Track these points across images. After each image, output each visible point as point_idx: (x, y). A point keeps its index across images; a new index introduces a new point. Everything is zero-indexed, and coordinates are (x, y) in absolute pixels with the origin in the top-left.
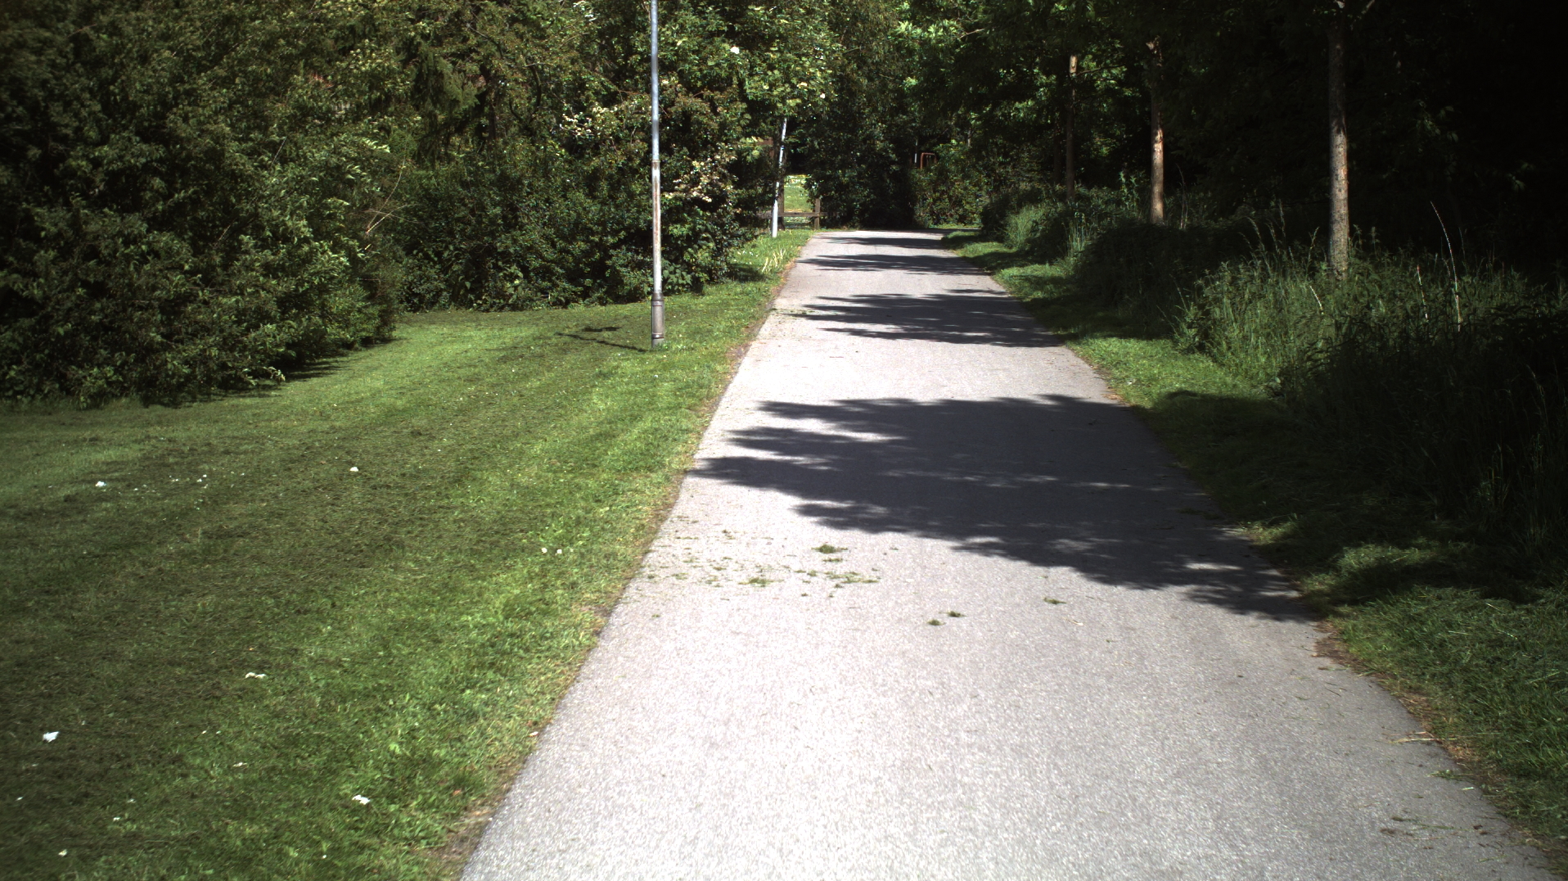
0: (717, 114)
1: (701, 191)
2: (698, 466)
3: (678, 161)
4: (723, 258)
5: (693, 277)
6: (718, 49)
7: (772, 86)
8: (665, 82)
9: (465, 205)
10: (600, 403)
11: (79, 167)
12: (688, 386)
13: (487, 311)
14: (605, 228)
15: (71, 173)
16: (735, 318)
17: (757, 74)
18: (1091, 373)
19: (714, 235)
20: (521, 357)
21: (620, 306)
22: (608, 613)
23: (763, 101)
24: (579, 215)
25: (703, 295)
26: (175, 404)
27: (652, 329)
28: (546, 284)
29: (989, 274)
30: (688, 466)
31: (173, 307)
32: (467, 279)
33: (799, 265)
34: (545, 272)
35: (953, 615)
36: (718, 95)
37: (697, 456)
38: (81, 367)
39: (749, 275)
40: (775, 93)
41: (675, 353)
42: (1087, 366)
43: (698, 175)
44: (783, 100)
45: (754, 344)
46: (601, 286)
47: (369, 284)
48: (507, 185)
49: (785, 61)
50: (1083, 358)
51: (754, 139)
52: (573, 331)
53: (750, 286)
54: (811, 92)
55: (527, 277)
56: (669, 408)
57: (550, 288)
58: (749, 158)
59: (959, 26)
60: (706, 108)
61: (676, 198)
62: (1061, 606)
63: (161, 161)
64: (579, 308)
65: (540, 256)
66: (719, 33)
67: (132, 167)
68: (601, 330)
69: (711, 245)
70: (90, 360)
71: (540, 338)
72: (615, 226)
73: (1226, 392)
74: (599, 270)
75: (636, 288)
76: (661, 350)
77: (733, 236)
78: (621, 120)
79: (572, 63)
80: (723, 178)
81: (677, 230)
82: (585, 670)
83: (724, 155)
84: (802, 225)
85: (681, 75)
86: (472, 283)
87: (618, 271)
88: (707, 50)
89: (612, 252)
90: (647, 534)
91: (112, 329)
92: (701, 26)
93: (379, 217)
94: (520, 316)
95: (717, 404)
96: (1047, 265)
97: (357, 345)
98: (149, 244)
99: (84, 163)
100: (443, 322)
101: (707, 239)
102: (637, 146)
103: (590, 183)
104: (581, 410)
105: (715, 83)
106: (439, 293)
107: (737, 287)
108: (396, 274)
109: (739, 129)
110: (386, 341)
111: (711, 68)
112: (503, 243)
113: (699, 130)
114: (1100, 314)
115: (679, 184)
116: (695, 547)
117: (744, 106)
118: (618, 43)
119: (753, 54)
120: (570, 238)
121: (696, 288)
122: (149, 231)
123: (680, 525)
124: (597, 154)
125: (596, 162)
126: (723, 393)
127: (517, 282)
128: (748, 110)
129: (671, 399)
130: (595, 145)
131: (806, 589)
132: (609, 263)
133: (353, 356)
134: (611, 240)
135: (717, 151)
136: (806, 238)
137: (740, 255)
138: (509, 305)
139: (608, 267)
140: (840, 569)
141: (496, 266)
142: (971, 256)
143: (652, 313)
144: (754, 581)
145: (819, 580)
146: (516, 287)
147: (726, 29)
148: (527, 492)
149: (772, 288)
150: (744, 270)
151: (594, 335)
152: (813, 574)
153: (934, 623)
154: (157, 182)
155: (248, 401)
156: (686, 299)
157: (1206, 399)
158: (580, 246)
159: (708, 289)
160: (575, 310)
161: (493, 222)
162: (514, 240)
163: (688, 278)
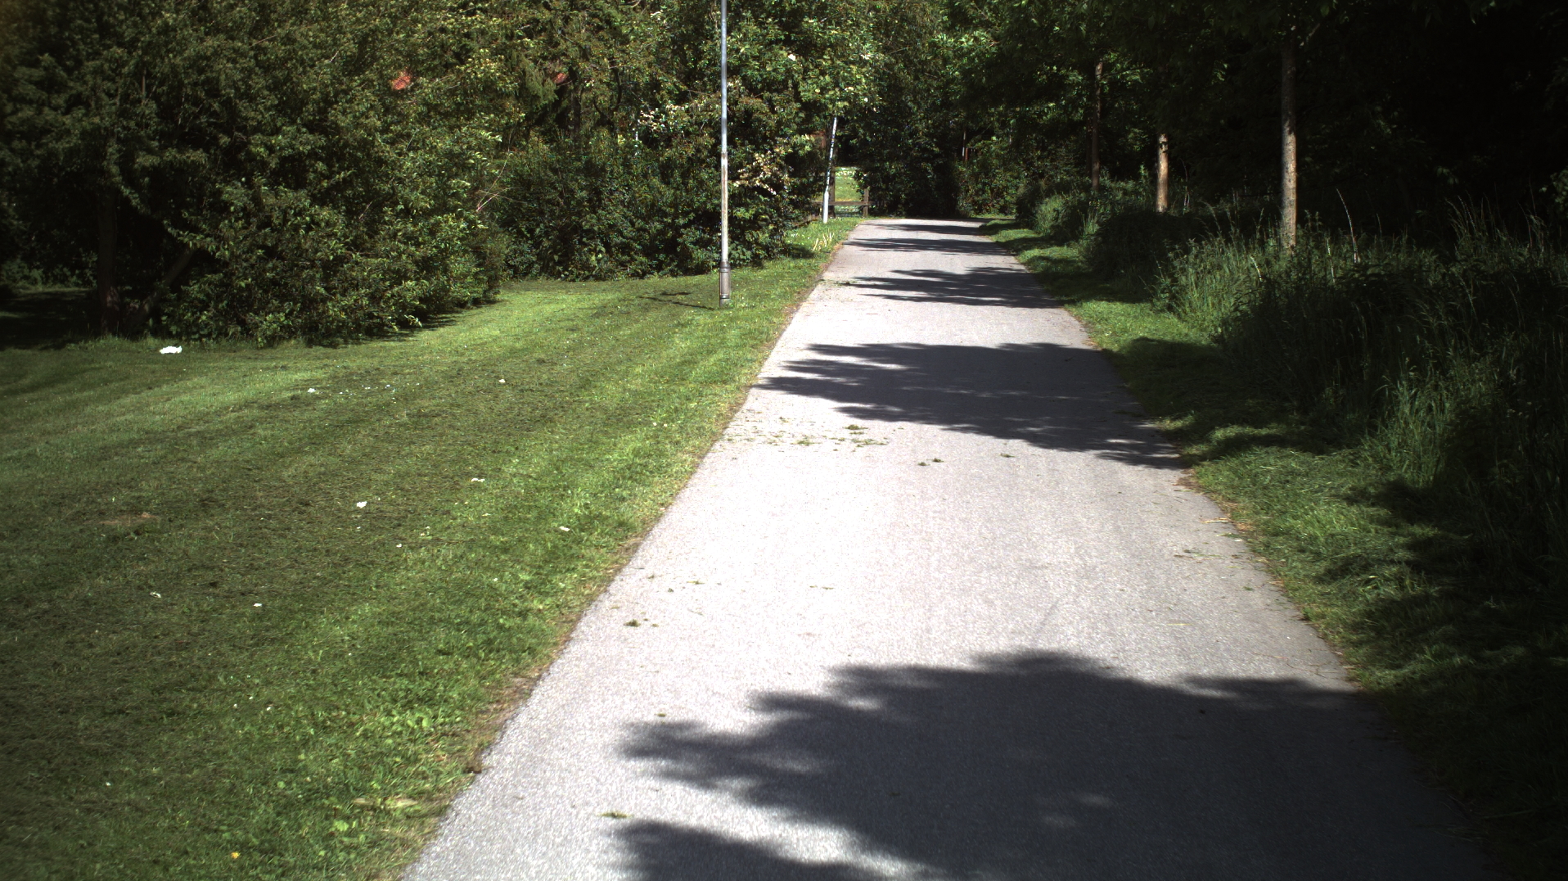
0: (774, 112)
1: (762, 181)
2: (760, 382)
3: (743, 152)
4: (779, 238)
5: (753, 254)
6: (776, 55)
7: (824, 90)
8: (731, 85)
9: (555, 188)
10: (681, 344)
11: (259, 153)
12: (750, 332)
13: (574, 281)
14: (677, 210)
15: (251, 157)
16: (789, 286)
17: (810, 78)
18: (1079, 327)
19: (771, 217)
20: (611, 313)
21: (688, 277)
22: (701, 457)
23: (815, 102)
24: (655, 198)
25: (762, 268)
26: (334, 346)
27: (721, 291)
28: (626, 258)
29: (1014, 255)
30: (754, 383)
31: (331, 268)
32: (555, 252)
33: (845, 246)
34: (625, 248)
35: (936, 461)
36: (776, 97)
37: (759, 376)
38: (257, 314)
39: (803, 253)
40: (827, 96)
41: (739, 310)
43: (759, 166)
44: (833, 101)
46: (672, 260)
47: (478, 252)
48: (593, 171)
49: (835, 67)
50: (1075, 316)
51: (807, 137)
52: (652, 295)
53: (802, 262)
54: (856, 95)
55: (608, 251)
56: (737, 346)
57: (629, 262)
58: (802, 152)
59: (989, 36)
60: (766, 108)
61: (740, 186)
62: (1012, 459)
63: (322, 148)
64: (654, 279)
65: (621, 234)
66: (777, 41)
67: (300, 154)
68: (675, 295)
69: (770, 226)
70: (263, 308)
71: (624, 300)
72: (686, 209)
73: (1178, 339)
74: (671, 247)
75: (703, 263)
76: (727, 307)
77: (788, 218)
78: (691, 116)
79: (650, 67)
80: (781, 168)
81: (741, 213)
82: (690, 482)
83: (782, 148)
84: (851, 214)
85: (744, 79)
86: (560, 256)
87: (688, 248)
88: (767, 57)
89: (682, 231)
90: (726, 420)
91: (280, 285)
92: (762, 35)
93: (487, 198)
94: (603, 285)
95: (774, 345)
96: (1065, 247)
97: (469, 305)
98: (311, 216)
99: (262, 150)
100: (537, 289)
101: (766, 221)
102: (706, 140)
103: (665, 171)
104: (668, 348)
105: (770, 85)
106: (531, 265)
107: (790, 263)
108: (502, 245)
109: (794, 126)
110: (491, 302)
111: (770, 72)
112: (589, 221)
113: (759, 126)
114: (1097, 285)
115: (742, 174)
116: (759, 426)
117: (799, 105)
118: (689, 48)
119: (807, 61)
120: (647, 218)
121: (756, 262)
122: (311, 205)
123: (749, 414)
124: (669, 145)
125: (668, 153)
126: (779, 338)
127: (600, 256)
128: (800, 110)
129: (738, 341)
130: (668, 138)
131: (837, 447)
132: (680, 240)
133: (465, 313)
134: (682, 221)
135: (775, 145)
136: (855, 224)
137: (792, 237)
138: (593, 276)
139: (679, 244)
140: (861, 438)
141: (581, 242)
142: (1003, 241)
143: (720, 281)
144: (801, 443)
145: (847, 443)
146: (599, 261)
147: (783, 37)
148: (635, 393)
149: (821, 264)
150: (797, 249)
151: (670, 297)
152: (843, 440)
153: (922, 464)
154: (320, 166)
155: (392, 344)
156: (745, 272)
157: (1161, 343)
158: (655, 226)
159: (766, 264)
160: (652, 280)
161: (580, 203)
162: (599, 219)
163: (748, 254)
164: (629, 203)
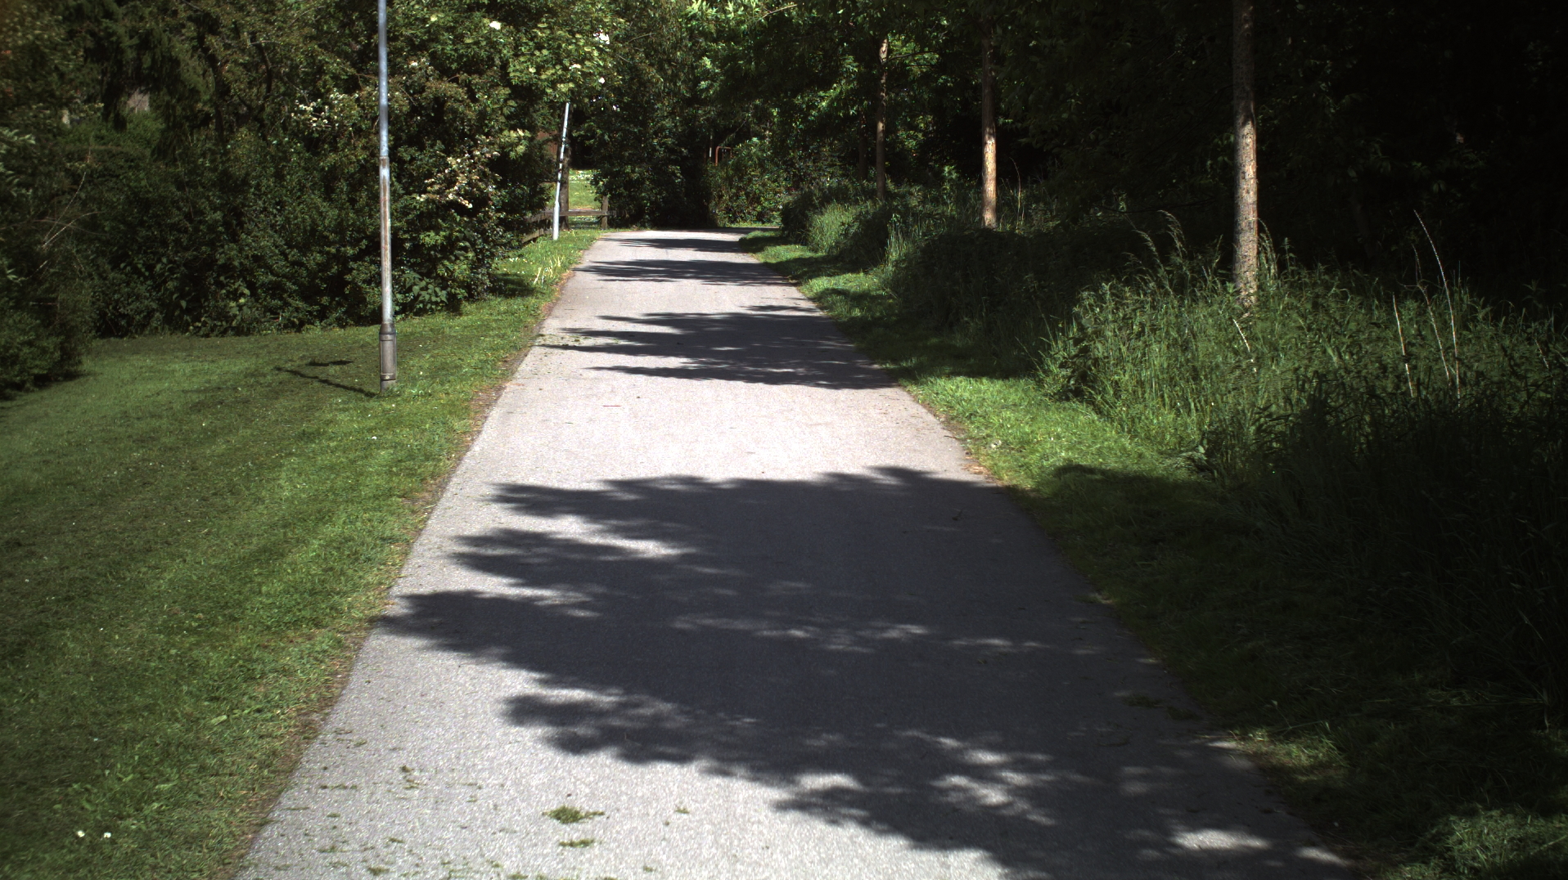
0: (475, 100)
1: (458, 194)
2: (397, 608)
3: (431, 157)
4: (484, 271)
5: (449, 294)
6: (476, 25)
7: (540, 68)
8: (415, 64)
9: (180, 209)
10: (287, 486)
12: (410, 456)
13: (207, 336)
14: (343, 238)
16: (492, 349)
17: (523, 54)
18: (939, 428)
19: (473, 244)
20: (221, 403)
23: (530, 85)
24: (313, 221)
25: (461, 315)
27: (381, 367)
28: (276, 302)
29: (794, 286)
30: (378, 612)
32: (181, 297)
33: (578, 273)
34: (276, 290)
36: (476, 79)
37: (395, 590)
39: (515, 288)
40: (543, 77)
41: (407, 401)
42: (930, 417)
43: (454, 173)
44: (553, 84)
45: (510, 386)
46: (340, 304)
48: (231, 185)
49: (554, 39)
50: (924, 405)
51: (521, 133)
52: (297, 365)
53: (517, 304)
54: (587, 76)
55: (254, 294)
56: (375, 497)
57: (281, 308)
58: (512, 154)
60: (462, 93)
61: (427, 201)
64: (315, 333)
65: (270, 269)
66: (477, 7)
68: (326, 365)
69: (471, 255)
71: (252, 375)
72: (355, 235)
73: (1133, 466)
74: (337, 285)
76: (392, 395)
77: (496, 244)
78: (363, 109)
79: (308, 43)
80: (484, 176)
81: (429, 238)
83: (485, 149)
84: (589, 225)
85: (434, 58)
86: (188, 302)
88: (464, 27)
89: (352, 264)
93: (58, 228)
94: (245, 343)
96: (862, 274)
101: (465, 249)
103: (327, 183)
105: (473, 65)
106: (150, 314)
107: (501, 305)
109: (502, 119)
111: (468, 46)
112: (228, 253)
113: (454, 120)
114: (934, 340)
115: (432, 185)
116: (347, 810)
117: (507, 91)
119: (519, 31)
120: (305, 249)
121: (453, 306)
123: (334, 753)
124: (333, 148)
125: (332, 158)
127: (242, 301)
128: (510, 96)
129: (383, 481)
130: (332, 138)
132: (348, 277)
133: (22, 398)
134: (350, 251)
135: (476, 145)
136: (592, 239)
137: (506, 264)
138: (233, 329)
139: (349, 282)
141: (217, 282)
142: (774, 261)
146: (240, 307)
147: (486, 1)
149: (543, 305)
150: (512, 282)
151: (318, 371)
156: (438, 319)
158: (315, 258)
159: (467, 307)
160: (311, 335)
161: (212, 228)
162: (241, 250)
163: (443, 295)
164: (283, 227)
